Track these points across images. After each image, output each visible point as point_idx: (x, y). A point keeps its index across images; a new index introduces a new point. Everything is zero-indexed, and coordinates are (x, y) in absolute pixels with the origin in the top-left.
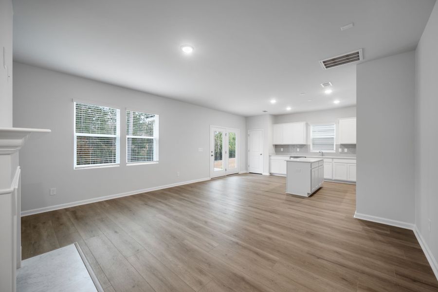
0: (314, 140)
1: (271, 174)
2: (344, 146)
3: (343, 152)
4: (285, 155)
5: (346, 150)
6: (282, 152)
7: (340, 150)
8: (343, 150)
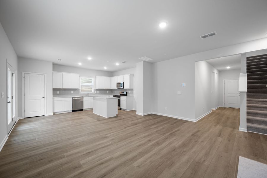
0: (82, 86)
1: (54, 114)
2: (97, 90)
3: (97, 93)
4: (61, 96)
5: (98, 92)
6: (58, 94)
7: (96, 92)
8: (97, 92)
